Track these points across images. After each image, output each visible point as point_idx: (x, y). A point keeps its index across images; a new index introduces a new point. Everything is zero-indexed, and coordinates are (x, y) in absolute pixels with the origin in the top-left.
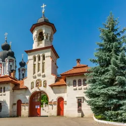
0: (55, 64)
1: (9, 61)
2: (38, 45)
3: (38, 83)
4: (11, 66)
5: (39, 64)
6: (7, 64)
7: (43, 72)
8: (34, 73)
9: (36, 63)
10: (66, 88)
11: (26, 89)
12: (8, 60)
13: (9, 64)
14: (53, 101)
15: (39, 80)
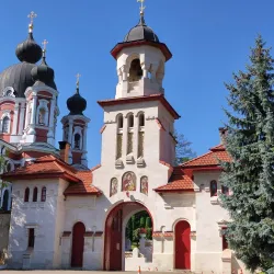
0: (171, 134)
1: (39, 98)
2: (130, 89)
3: (127, 181)
4: (43, 111)
5: (130, 134)
6: (32, 105)
7: (140, 154)
8: (119, 155)
9: (124, 131)
10: (194, 198)
11: (99, 194)
12: (34, 93)
13: (38, 104)
14: (164, 230)
15: (129, 173)
